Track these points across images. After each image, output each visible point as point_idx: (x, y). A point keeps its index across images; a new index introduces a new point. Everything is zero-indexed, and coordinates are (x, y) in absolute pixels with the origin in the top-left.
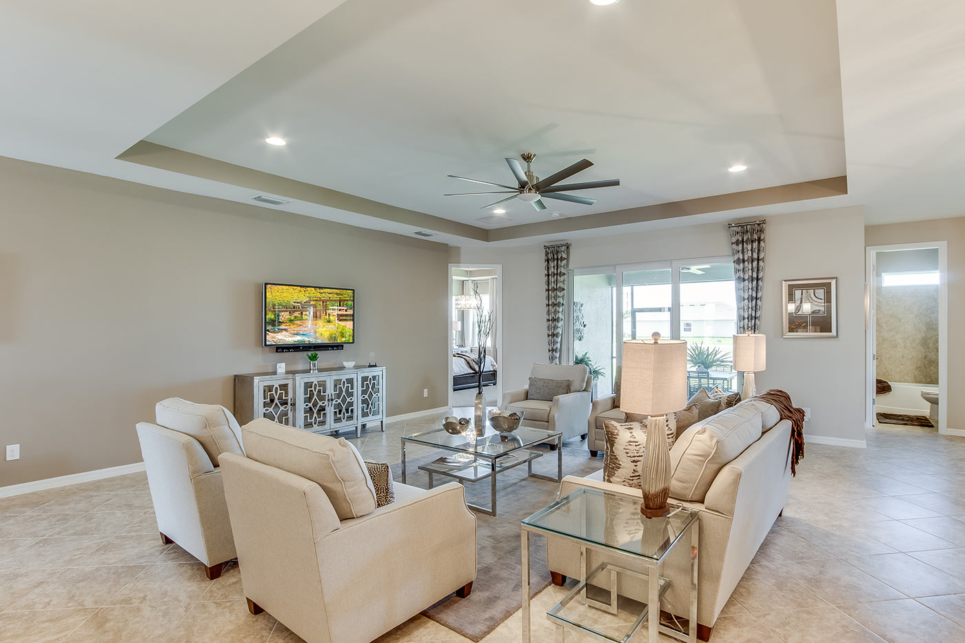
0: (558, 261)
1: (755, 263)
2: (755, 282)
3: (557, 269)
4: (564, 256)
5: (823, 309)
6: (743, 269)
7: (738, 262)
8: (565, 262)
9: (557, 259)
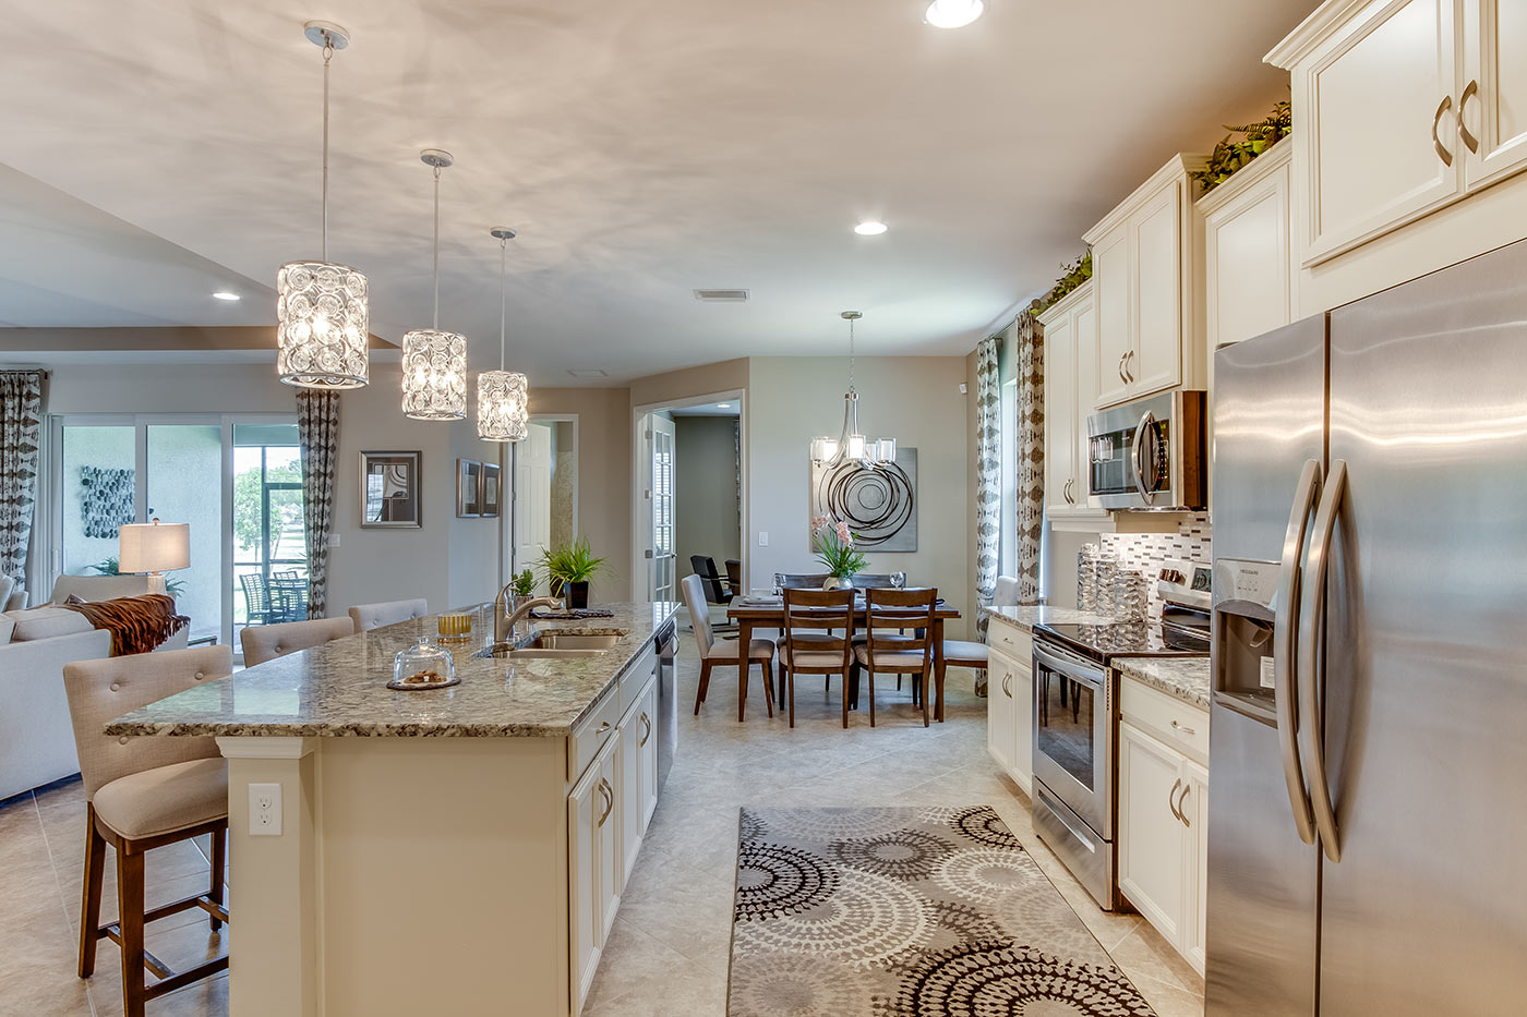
0: (21, 400)
1: (323, 426)
2: (323, 452)
3: (20, 413)
4: (36, 391)
5: (405, 490)
6: (309, 433)
7: (302, 422)
8: (35, 402)
9: (21, 396)
